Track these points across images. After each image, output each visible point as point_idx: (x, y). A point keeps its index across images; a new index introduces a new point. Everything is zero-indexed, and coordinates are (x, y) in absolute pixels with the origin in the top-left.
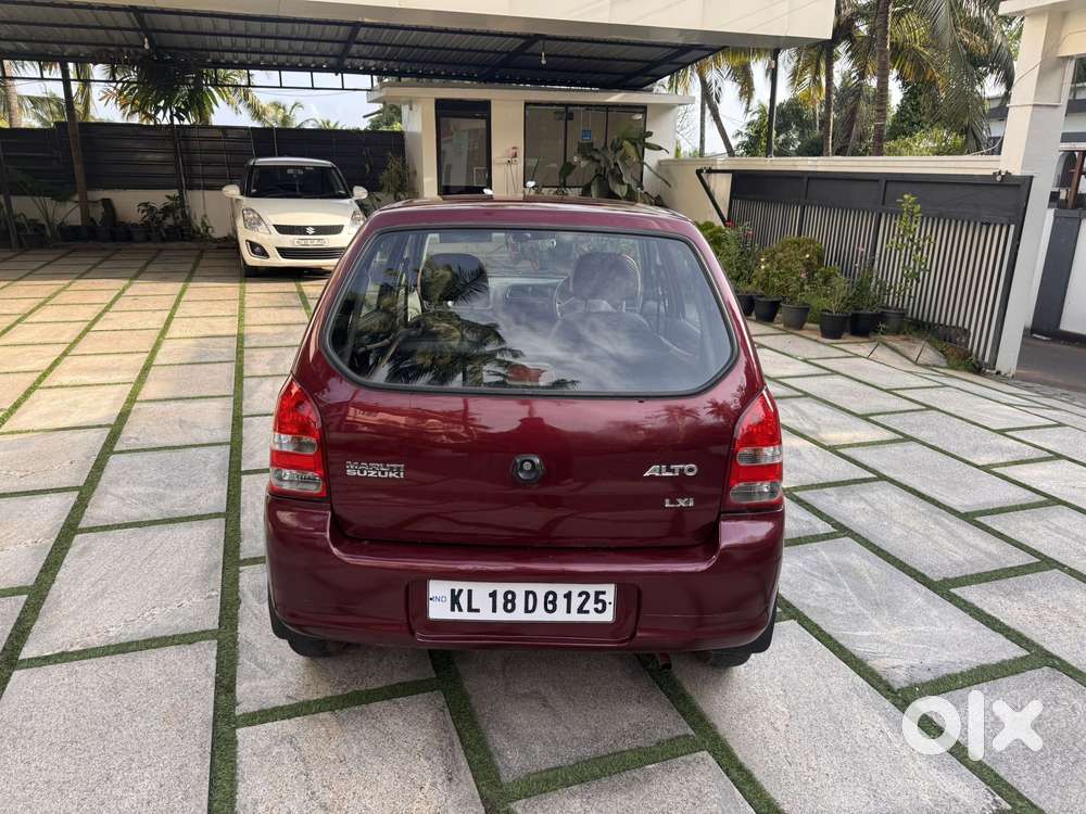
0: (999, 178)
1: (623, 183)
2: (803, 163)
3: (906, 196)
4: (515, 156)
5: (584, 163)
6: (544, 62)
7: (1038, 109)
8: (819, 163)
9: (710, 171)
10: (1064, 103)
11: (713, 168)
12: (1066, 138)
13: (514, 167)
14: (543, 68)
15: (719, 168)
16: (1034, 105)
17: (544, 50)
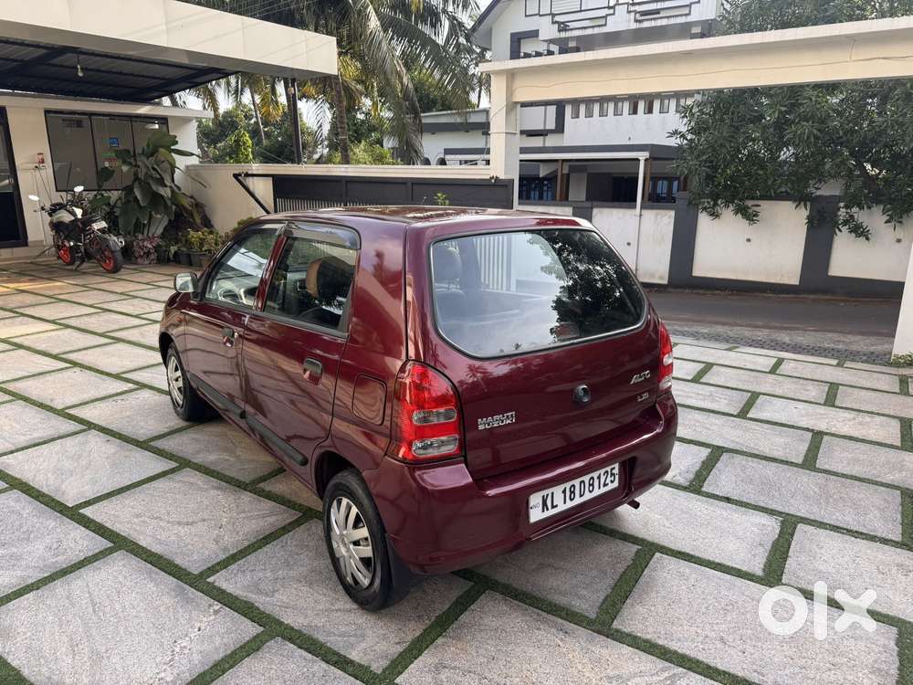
0: (493, 181)
1: (166, 186)
2: (338, 170)
3: (439, 195)
4: (43, 162)
5: (125, 168)
6: (80, 74)
7: (509, 136)
8: (349, 170)
9: (247, 175)
10: (518, 132)
11: (250, 172)
12: (523, 151)
13: (43, 172)
14: (80, 80)
15: (255, 172)
16: (506, 133)
17: (78, 63)
